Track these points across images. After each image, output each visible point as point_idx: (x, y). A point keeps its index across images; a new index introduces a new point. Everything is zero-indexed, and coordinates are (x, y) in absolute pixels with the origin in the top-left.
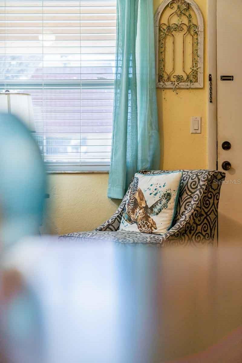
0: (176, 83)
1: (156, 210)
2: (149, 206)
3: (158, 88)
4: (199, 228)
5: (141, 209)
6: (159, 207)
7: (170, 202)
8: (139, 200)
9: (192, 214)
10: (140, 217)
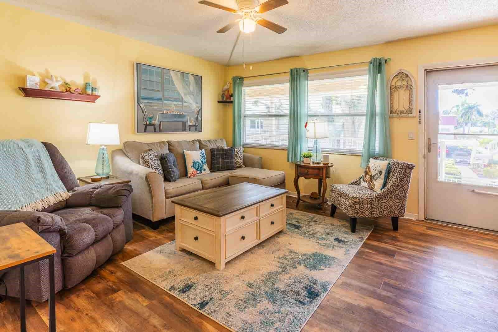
0: (400, 114)
1: (375, 178)
3: (389, 117)
4: (397, 192)
5: (369, 175)
6: (376, 176)
7: (381, 175)
8: (368, 171)
9: (392, 185)
10: (368, 179)
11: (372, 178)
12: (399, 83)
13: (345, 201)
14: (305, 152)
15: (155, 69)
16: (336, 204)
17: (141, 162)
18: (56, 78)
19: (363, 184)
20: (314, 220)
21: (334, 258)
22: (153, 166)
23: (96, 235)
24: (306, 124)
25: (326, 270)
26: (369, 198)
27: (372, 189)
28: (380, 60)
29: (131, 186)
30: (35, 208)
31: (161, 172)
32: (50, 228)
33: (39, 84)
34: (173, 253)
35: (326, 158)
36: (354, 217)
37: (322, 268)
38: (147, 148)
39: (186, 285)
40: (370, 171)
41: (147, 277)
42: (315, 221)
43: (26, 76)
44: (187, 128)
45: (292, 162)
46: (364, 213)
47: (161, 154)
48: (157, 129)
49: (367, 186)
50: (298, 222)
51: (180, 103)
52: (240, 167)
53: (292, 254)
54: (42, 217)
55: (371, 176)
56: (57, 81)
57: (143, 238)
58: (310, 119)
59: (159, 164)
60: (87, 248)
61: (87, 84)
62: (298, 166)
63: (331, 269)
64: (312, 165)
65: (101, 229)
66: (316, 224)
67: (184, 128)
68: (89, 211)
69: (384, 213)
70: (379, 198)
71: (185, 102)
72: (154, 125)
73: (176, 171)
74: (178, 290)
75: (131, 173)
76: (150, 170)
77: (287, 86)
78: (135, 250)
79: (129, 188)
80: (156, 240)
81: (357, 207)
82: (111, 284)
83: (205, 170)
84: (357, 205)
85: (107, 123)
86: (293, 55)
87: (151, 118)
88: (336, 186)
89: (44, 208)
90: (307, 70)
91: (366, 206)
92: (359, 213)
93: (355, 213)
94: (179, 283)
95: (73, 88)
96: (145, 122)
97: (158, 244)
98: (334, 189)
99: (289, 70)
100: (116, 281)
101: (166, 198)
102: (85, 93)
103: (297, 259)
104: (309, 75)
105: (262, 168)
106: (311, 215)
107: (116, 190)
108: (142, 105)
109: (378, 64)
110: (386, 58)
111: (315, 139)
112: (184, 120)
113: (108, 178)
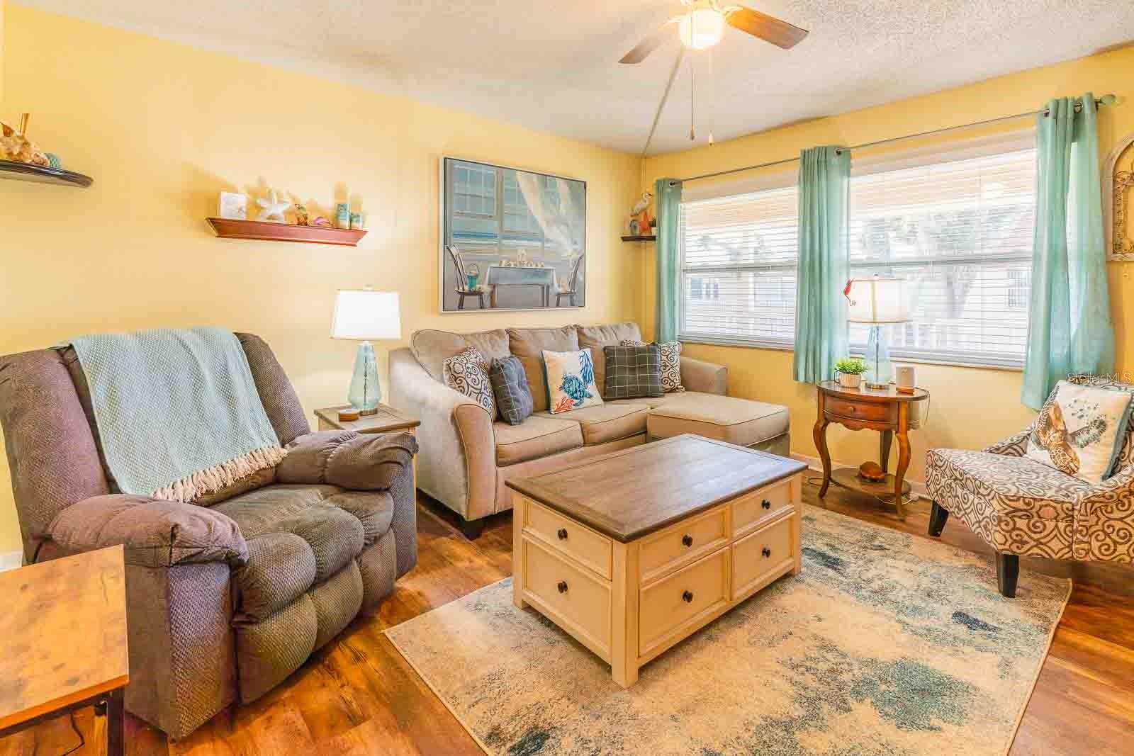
1: (1080, 440)
2: (1070, 432)
3: (1109, 262)
5: (1057, 431)
6: (1084, 437)
7: (1104, 434)
8: (1053, 417)
10: (1054, 443)
11: (1067, 439)
13: (976, 501)
14: (841, 357)
15: (483, 170)
16: (948, 503)
17: (446, 377)
18: (279, 195)
19: (1033, 451)
20: (877, 543)
21: (968, 689)
22: (471, 389)
23: (319, 564)
24: (849, 284)
25: (950, 730)
26: (1063, 502)
28: (1078, 104)
29: (414, 439)
30: (204, 486)
31: (490, 400)
32: (201, 552)
33: (244, 209)
34: (505, 615)
35: (907, 373)
36: (1010, 553)
37: (935, 722)
38: (461, 344)
39: (530, 731)
40: (1058, 419)
41: (436, 686)
42: (881, 548)
43: (219, 194)
44: (553, 300)
45: (806, 382)
46: (1045, 544)
47: (489, 360)
48: (487, 302)
49: (1050, 462)
50: (833, 547)
51: (539, 244)
52: (672, 391)
53: (829, 656)
54: (184, 524)
55: (1065, 432)
56: (281, 202)
57: (442, 561)
58: (854, 274)
59: (487, 383)
60: (297, 598)
61: (341, 207)
62: (824, 394)
63: (966, 730)
64: (863, 392)
65: (332, 552)
66: (886, 556)
67: (546, 300)
68: (316, 498)
69: (1115, 550)
70: (1097, 505)
71: (548, 241)
72: (480, 294)
73: (524, 399)
74: (509, 745)
75: (423, 403)
76: (464, 398)
77: (791, 195)
78: (420, 594)
79: (407, 444)
80: (472, 569)
81: (1022, 523)
82: (348, 694)
83: (590, 397)
84: (1020, 517)
85: (373, 291)
86: (807, 116)
87: (473, 278)
88: (946, 453)
89: (225, 485)
90: (848, 151)
91: (1051, 525)
92: (1027, 542)
93: (1015, 541)
94: (513, 718)
95: (312, 217)
96: (461, 288)
97: (473, 582)
98: (940, 464)
99: (799, 155)
100: (363, 687)
101: (499, 464)
102: (335, 226)
103: (846, 677)
104: (852, 161)
105: (727, 394)
106: (868, 527)
107: (379, 448)
108: (454, 250)
109: (1070, 115)
110: (1097, 96)
111: (874, 325)
112: (546, 281)
113: (375, 412)
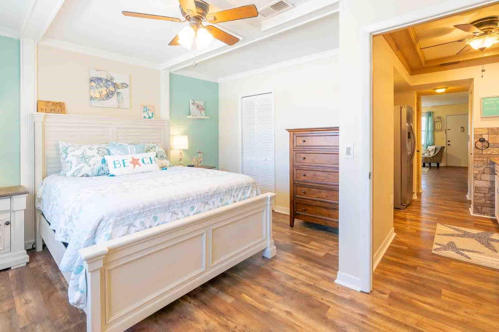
0: (438, 131)
3: (434, 132)
7: (433, 151)
9: (437, 153)
11: (429, 152)
12: (438, 120)
19: (425, 154)
27: (430, 155)
70: (432, 157)
91: (428, 159)
92: (426, 161)
109: (430, 113)
